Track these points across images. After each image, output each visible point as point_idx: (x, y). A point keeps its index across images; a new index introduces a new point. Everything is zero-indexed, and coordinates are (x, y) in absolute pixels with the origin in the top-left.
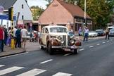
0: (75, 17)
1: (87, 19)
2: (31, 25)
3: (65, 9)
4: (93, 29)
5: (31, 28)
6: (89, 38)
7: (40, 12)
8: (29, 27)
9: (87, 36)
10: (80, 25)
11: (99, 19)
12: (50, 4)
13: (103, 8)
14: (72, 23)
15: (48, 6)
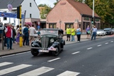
0: (83, 16)
1: (95, 17)
2: (39, 23)
3: (72, 8)
4: (101, 28)
5: (39, 27)
6: (97, 37)
7: (48, 10)
8: (37, 25)
9: (95, 34)
10: (88, 24)
11: (108, 18)
12: (58, 2)
13: (111, 7)
14: (80, 21)
15: (55, 4)
